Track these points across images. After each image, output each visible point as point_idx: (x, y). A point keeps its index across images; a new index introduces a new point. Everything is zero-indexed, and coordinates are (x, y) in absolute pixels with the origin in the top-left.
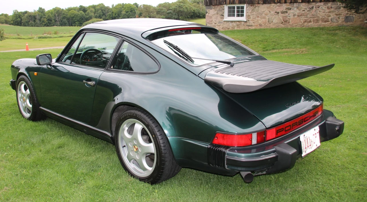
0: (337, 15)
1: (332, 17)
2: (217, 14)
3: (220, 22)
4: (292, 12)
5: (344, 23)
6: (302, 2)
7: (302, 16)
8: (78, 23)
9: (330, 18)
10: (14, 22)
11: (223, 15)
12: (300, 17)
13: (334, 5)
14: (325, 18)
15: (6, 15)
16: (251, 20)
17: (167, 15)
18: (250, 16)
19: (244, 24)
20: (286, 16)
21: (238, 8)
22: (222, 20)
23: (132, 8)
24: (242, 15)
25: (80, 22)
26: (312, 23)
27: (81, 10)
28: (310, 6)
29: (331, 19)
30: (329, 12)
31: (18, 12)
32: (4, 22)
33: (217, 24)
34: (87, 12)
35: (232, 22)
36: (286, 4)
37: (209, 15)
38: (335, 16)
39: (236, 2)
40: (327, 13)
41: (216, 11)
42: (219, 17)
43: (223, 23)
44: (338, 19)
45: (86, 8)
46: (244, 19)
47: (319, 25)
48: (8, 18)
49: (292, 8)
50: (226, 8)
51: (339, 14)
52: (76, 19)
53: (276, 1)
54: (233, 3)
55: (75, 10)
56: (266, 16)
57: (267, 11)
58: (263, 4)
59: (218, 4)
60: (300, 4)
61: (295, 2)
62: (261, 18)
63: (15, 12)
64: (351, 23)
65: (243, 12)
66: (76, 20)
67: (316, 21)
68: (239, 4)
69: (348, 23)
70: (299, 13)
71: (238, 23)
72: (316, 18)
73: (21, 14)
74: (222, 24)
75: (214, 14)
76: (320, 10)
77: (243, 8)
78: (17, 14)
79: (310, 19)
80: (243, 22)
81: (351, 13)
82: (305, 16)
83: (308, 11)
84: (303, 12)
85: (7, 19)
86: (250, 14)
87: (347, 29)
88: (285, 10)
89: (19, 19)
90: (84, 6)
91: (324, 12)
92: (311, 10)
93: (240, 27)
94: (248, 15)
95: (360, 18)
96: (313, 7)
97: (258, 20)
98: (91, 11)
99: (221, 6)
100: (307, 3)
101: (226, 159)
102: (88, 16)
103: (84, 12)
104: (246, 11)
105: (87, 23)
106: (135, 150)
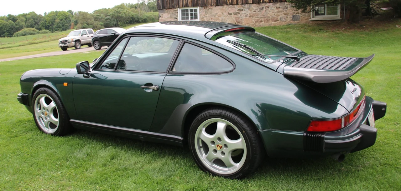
0: (285, 14)
1: (281, 16)
2: (171, 17)
4: (244, 13)
5: (292, 21)
6: (253, 3)
7: (254, 16)
8: (8, 33)
9: (279, 17)
11: (177, 19)
12: (252, 17)
13: (282, 5)
14: (275, 17)
17: (105, 21)
18: (203, 18)
20: (238, 17)
21: (191, 10)
23: (66, 16)
24: (196, 18)
25: (9, 32)
26: (263, 23)
27: (10, 20)
28: (260, 6)
29: (280, 19)
30: (278, 12)
34: (17, 22)
36: (237, 5)
37: (163, 19)
38: (284, 15)
39: (189, 5)
40: (277, 13)
41: (170, 15)
44: (286, 18)
45: (16, 18)
47: (270, 24)
49: (244, 9)
50: (179, 11)
51: (287, 14)
52: (5, 30)
53: (228, 3)
54: (187, 6)
55: (4, 20)
56: (219, 17)
57: (220, 13)
58: (215, 6)
59: (171, 8)
60: (251, 5)
61: (246, 4)
62: (215, 20)
64: (298, 21)
65: (196, 14)
66: (5, 31)
67: (267, 21)
68: (192, 6)
69: (295, 21)
70: (251, 14)
72: (267, 18)
75: (168, 18)
76: (270, 10)
77: (196, 10)
79: (261, 19)
81: (297, 12)
82: (257, 17)
83: (259, 11)
84: (255, 12)
86: (203, 16)
87: (296, 27)
88: (238, 12)
90: (13, 15)
91: (273, 12)
92: (261, 10)
94: (201, 17)
95: (305, 17)
96: (263, 8)
98: (22, 21)
99: (175, 9)
100: (257, 4)
101: (324, 143)
102: (18, 25)
103: (13, 21)
104: (200, 14)
105: (19, 34)
106: (218, 149)
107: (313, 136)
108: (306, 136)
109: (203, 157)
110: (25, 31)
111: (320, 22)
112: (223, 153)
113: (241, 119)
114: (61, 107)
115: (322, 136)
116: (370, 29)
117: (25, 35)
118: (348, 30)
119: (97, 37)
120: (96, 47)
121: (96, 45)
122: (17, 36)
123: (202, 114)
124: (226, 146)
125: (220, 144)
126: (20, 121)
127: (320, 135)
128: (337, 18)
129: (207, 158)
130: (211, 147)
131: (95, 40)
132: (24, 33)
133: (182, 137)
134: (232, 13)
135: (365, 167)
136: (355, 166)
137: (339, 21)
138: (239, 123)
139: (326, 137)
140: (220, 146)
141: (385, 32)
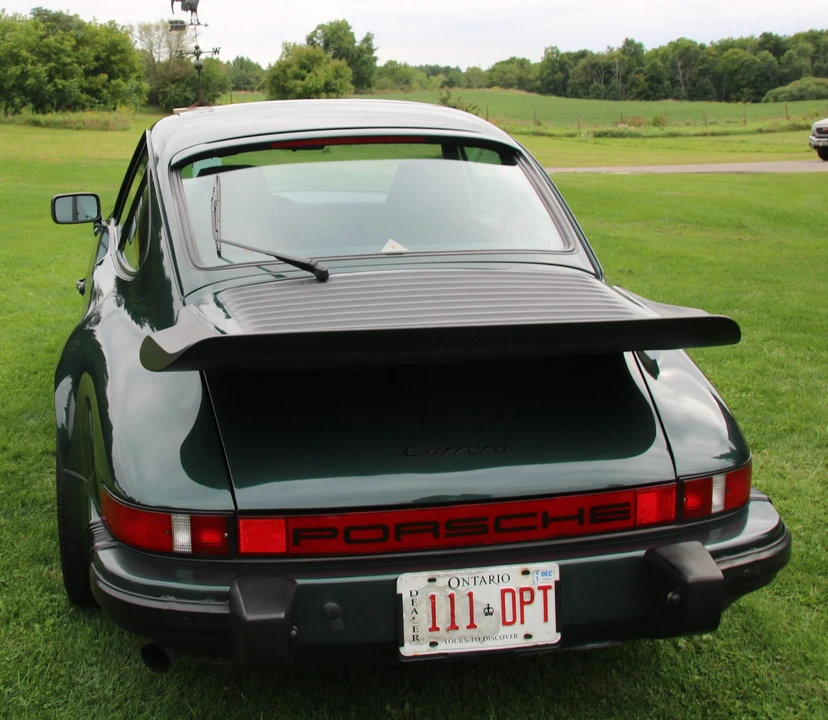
8: (752, 91)
10: (545, 82)
15: (523, 63)
25: (756, 87)
27: (766, 49)
31: (558, 52)
32: (516, 81)
34: (786, 55)
45: (785, 43)
48: (528, 72)
52: (744, 79)
55: (745, 49)
63: (550, 54)
66: (745, 82)
73: (566, 59)
78: (556, 60)
85: (524, 74)
89: (560, 76)
90: (776, 36)
98: (802, 53)
102: (786, 67)
103: (775, 54)
105: (781, 93)
110: (803, 86)
117: (802, 98)
122: (776, 100)
132: (797, 94)
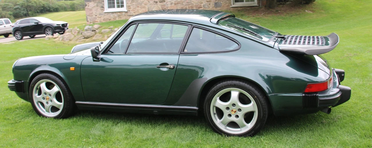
0: (208, 1)
1: (204, 4)
2: (97, 6)
3: (100, 14)
4: (169, 1)
7: (179, 4)
9: (202, 5)
11: (103, 7)
12: (177, 5)
14: (198, 5)
16: (132, 10)
17: (14, 11)
19: (125, 14)
20: (164, 5)
22: (103, 12)
24: (122, 6)
29: (204, 6)
33: (98, 16)
35: (113, 13)
37: (89, 7)
38: (207, 3)
40: (200, 1)
41: (96, 4)
42: (99, 9)
43: (104, 15)
44: (209, 5)
46: (124, 9)
51: (210, 1)
56: (145, 6)
57: (146, 1)
62: (141, 8)
64: (220, 8)
65: (122, 3)
67: (191, 8)
69: (218, 8)
70: (176, 2)
71: (119, 14)
72: (191, 5)
74: (102, 16)
75: (94, 7)
79: (185, 7)
80: (124, 13)
82: (181, 4)
86: (130, 5)
93: (121, 17)
94: (128, 6)
95: (226, 4)
97: (138, 10)
101: (319, 100)
104: (126, 2)
106: (232, 113)
107: (310, 95)
108: (305, 96)
109: (218, 122)
111: (239, 9)
112: (237, 116)
113: (253, 87)
114: (66, 90)
115: (317, 95)
116: (285, 14)
118: (267, 15)
119: (18, 27)
120: (17, 37)
121: (17, 35)
123: (218, 86)
124: (240, 110)
125: (234, 109)
126: (7, 109)
127: (315, 94)
128: (254, 4)
129: (222, 122)
130: (226, 113)
131: (16, 30)
133: (197, 107)
134: (158, 1)
135: (339, 119)
136: (331, 119)
137: (257, 7)
138: (251, 91)
139: (319, 95)
140: (234, 110)
141: (298, 16)
